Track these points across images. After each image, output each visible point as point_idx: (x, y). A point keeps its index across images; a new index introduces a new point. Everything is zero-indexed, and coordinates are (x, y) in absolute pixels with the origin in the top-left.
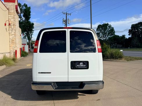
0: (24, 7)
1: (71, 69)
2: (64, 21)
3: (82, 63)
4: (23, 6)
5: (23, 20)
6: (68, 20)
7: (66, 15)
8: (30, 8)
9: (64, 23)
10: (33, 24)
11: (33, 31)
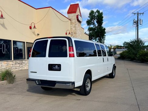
0: (97, 14)
1: (49, 70)
2: (135, 22)
3: (57, 66)
4: (95, 12)
5: (96, 26)
6: (140, 20)
7: (138, 15)
8: (102, 13)
9: (135, 24)
10: (105, 29)
11: (105, 36)
